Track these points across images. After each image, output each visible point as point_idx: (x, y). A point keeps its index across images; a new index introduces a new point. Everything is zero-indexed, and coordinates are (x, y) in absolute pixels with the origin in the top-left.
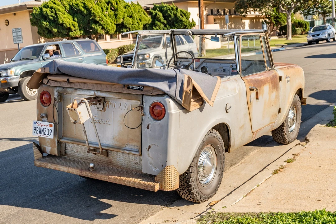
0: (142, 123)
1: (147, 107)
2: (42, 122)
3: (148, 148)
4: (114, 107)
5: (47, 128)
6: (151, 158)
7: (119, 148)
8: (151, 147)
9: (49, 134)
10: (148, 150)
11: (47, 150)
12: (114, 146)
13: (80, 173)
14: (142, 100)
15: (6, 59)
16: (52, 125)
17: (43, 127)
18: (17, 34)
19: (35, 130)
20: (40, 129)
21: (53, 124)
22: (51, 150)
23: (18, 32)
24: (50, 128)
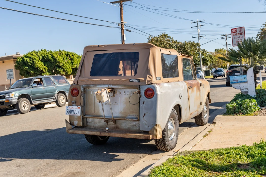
0: (139, 101)
1: (143, 92)
2: (72, 106)
3: (143, 115)
4: (121, 94)
5: (76, 110)
6: (146, 121)
7: (124, 118)
8: (146, 115)
9: (78, 113)
10: (144, 116)
11: (75, 124)
12: (120, 117)
13: (100, 134)
14: (140, 88)
15: (6, 88)
17: (73, 109)
18: (10, 73)
19: (68, 111)
20: (71, 111)
21: (80, 107)
22: (78, 123)
23: (10, 72)
24: (78, 109)
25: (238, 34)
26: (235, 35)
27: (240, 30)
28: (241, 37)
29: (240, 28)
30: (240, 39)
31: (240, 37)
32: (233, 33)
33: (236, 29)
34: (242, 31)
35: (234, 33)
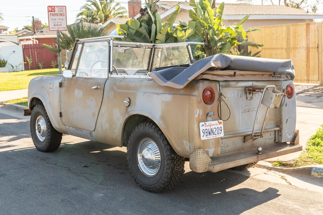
2: (210, 122)
3: (286, 121)
4: (259, 94)
5: (216, 127)
6: (288, 128)
10: (287, 123)
11: (209, 153)
16: (221, 122)
17: (212, 127)
19: (204, 133)
20: (209, 130)
22: (215, 152)
24: (219, 126)
25: (56, 15)
26: (53, 15)
27: (60, 9)
28: (61, 20)
29: (60, 7)
30: (60, 22)
31: (59, 19)
32: (50, 11)
33: (54, 7)
34: (62, 11)
35: (52, 13)
